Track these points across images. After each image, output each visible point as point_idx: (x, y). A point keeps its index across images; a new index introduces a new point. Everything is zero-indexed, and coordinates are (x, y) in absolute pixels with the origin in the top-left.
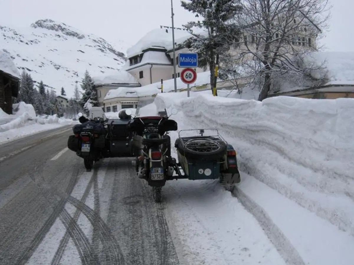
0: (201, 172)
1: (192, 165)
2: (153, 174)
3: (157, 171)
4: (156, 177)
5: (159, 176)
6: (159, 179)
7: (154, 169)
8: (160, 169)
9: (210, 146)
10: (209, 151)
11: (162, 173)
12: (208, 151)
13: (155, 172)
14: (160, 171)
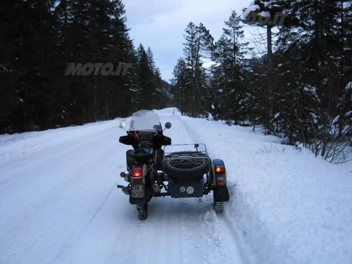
0: (183, 190)
1: (173, 182)
2: (134, 191)
3: (138, 188)
4: (137, 194)
5: (139, 193)
6: (139, 197)
7: (135, 186)
8: (141, 186)
9: (195, 162)
10: (193, 168)
11: (143, 191)
12: (190, 168)
13: (136, 189)
14: (140, 189)
